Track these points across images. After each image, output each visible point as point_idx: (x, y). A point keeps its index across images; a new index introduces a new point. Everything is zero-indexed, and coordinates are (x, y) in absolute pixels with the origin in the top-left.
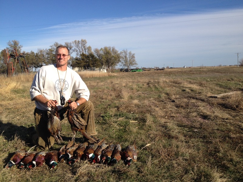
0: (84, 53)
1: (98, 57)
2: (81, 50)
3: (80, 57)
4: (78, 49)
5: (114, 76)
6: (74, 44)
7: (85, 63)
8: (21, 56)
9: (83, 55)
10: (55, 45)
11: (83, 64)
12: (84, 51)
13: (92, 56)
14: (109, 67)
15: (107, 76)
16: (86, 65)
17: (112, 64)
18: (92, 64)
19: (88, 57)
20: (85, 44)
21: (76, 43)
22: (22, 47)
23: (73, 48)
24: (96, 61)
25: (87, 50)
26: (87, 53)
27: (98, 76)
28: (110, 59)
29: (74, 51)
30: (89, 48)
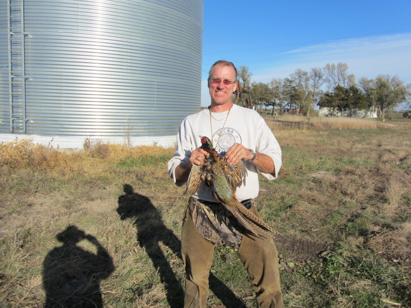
0: (342, 85)
1: (364, 92)
2: (337, 80)
3: (333, 92)
4: (331, 79)
5: (388, 130)
6: (327, 71)
7: (341, 102)
8: (245, 92)
9: (338, 88)
10: (296, 72)
11: (337, 102)
12: (342, 82)
13: (354, 90)
14: (382, 110)
15: (375, 128)
16: (342, 105)
17: (389, 104)
18: (353, 104)
19: (346, 91)
20: (344, 71)
21: (329, 69)
22: (251, 75)
23: (324, 77)
24: (359, 98)
25: (346, 81)
26: (345, 85)
27: (358, 128)
28: (386, 96)
29: (325, 81)
30: (351, 77)
